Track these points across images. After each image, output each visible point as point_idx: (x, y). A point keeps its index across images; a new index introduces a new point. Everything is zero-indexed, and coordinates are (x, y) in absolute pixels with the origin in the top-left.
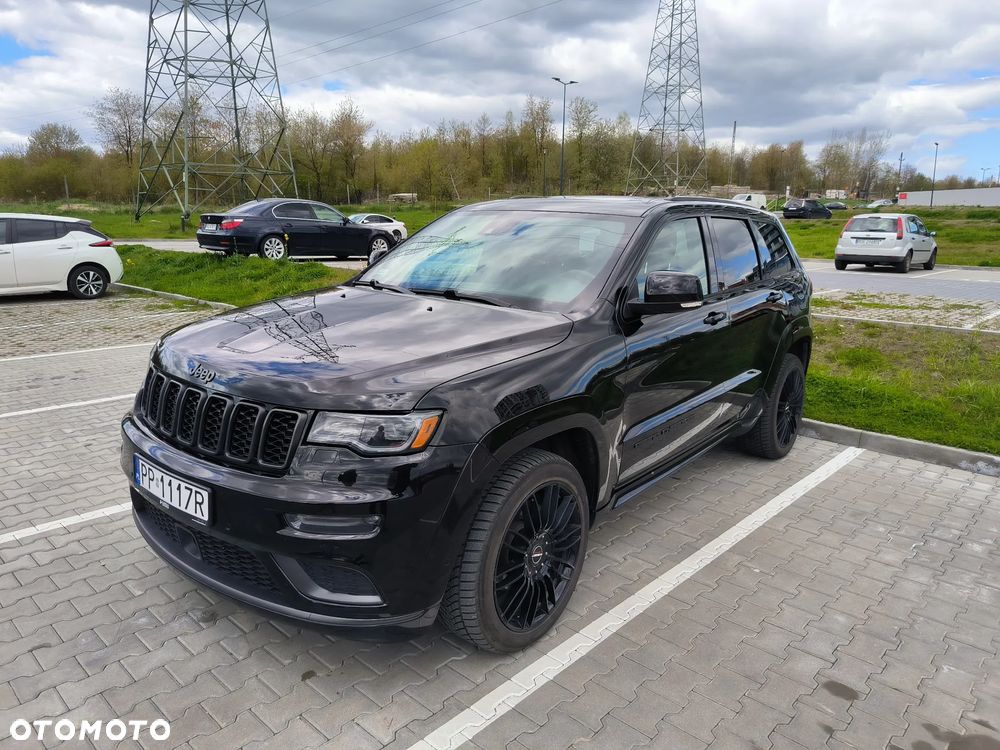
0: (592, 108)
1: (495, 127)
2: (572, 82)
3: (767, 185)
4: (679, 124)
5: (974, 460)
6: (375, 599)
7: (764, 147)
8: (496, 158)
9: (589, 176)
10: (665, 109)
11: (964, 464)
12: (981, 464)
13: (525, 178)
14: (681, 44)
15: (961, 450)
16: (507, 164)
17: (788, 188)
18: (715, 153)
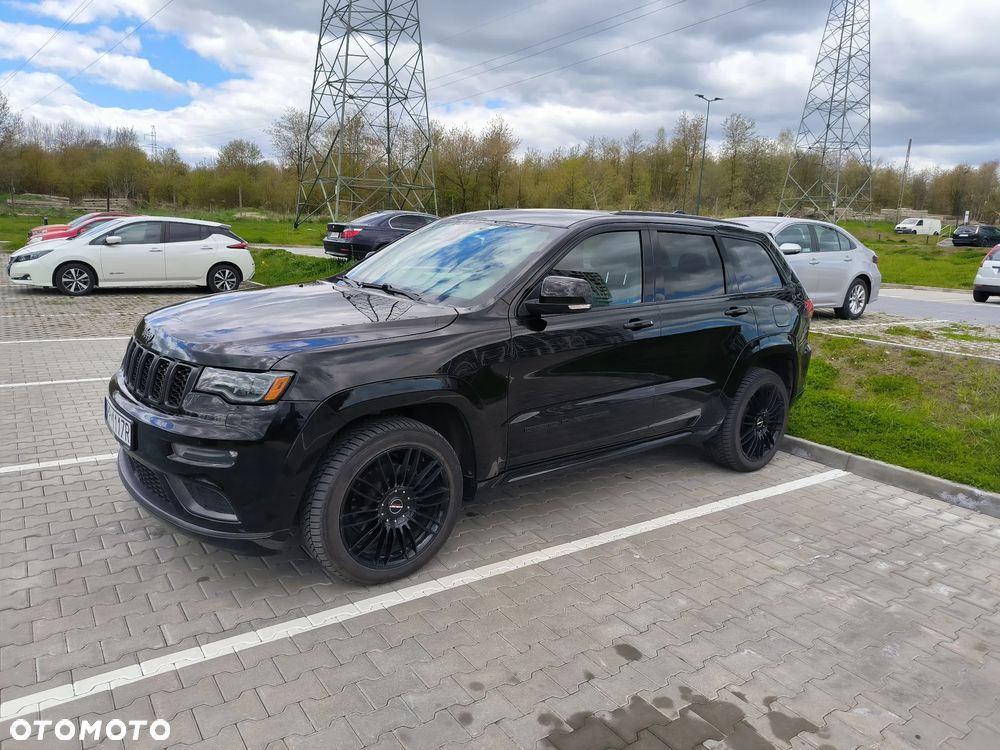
0: (749, 125)
1: (648, 143)
2: (717, 99)
3: (949, 209)
4: (842, 142)
5: (955, 492)
6: (233, 517)
7: (950, 167)
8: (644, 175)
9: (741, 195)
10: (828, 125)
11: (944, 495)
12: (961, 497)
13: (674, 196)
14: (850, 57)
15: (945, 481)
16: (655, 181)
17: (967, 212)
18: (890, 173)
